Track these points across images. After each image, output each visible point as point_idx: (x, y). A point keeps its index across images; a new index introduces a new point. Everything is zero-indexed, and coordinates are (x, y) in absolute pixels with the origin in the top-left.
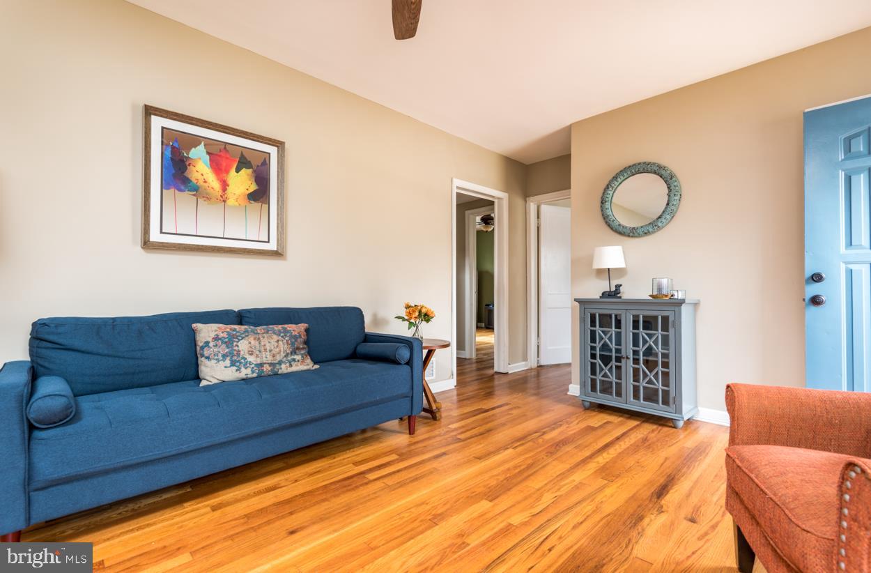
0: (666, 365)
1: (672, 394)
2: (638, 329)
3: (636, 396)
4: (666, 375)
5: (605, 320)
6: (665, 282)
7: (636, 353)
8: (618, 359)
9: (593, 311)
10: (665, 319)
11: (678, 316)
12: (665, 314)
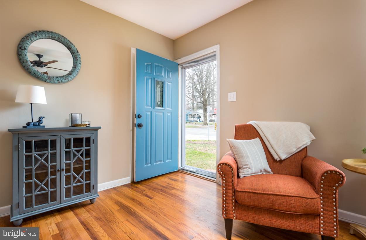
0: (88, 167)
1: (92, 184)
2: (70, 148)
3: (68, 195)
4: (88, 174)
5: (41, 145)
6: (78, 116)
7: (68, 165)
8: (53, 173)
9: (29, 139)
10: (88, 140)
11: (95, 136)
12: (88, 136)
